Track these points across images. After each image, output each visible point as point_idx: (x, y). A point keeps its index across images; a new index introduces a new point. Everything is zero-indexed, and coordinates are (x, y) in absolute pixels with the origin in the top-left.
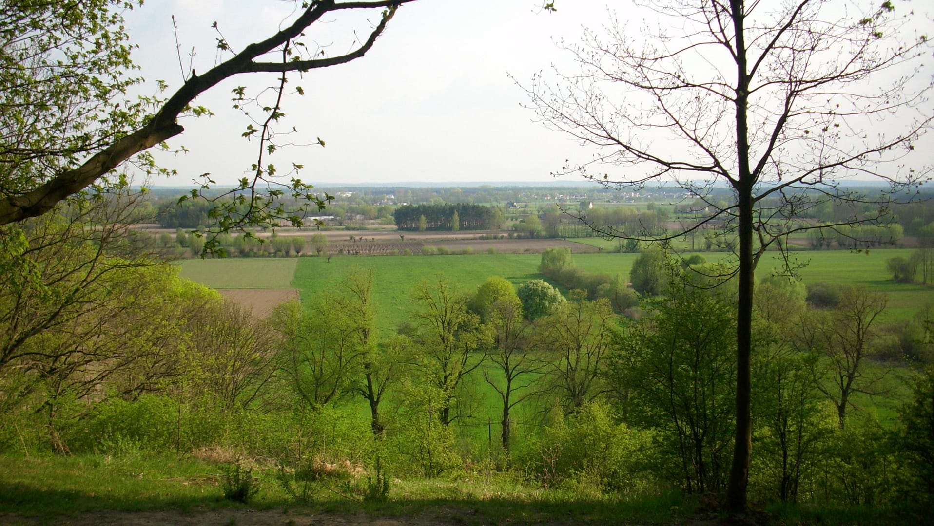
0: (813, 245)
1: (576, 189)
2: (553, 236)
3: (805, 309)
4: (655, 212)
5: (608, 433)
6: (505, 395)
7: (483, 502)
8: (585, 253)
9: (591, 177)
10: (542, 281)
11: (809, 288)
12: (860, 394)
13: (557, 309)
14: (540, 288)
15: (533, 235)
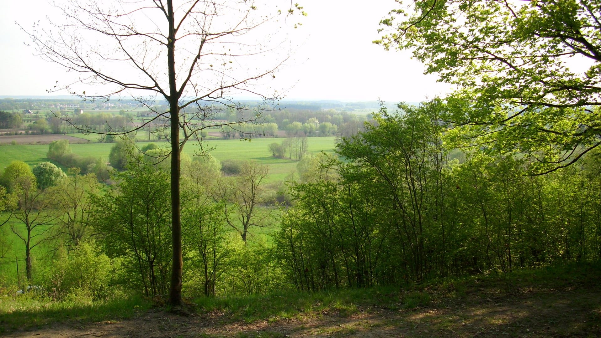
0: (224, 136)
1: (71, 101)
2: (56, 132)
3: (220, 176)
4: (125, 116)
5: (96, 262)
6: (27, 241)
7: (8, 315)
8: (79, 143)
9: (74, 93)
10: (49, 163)
11: (222, 163)
12: (254, 227)
13: (60, 181)
14: (48, 168)
15: (43, 132)
